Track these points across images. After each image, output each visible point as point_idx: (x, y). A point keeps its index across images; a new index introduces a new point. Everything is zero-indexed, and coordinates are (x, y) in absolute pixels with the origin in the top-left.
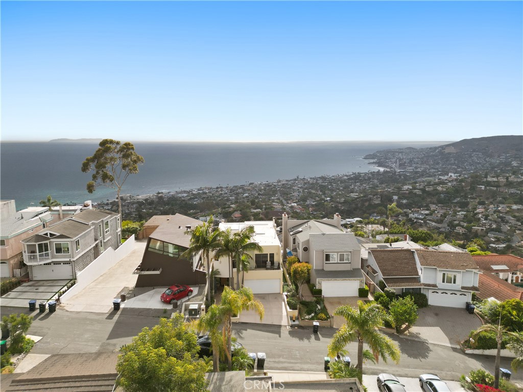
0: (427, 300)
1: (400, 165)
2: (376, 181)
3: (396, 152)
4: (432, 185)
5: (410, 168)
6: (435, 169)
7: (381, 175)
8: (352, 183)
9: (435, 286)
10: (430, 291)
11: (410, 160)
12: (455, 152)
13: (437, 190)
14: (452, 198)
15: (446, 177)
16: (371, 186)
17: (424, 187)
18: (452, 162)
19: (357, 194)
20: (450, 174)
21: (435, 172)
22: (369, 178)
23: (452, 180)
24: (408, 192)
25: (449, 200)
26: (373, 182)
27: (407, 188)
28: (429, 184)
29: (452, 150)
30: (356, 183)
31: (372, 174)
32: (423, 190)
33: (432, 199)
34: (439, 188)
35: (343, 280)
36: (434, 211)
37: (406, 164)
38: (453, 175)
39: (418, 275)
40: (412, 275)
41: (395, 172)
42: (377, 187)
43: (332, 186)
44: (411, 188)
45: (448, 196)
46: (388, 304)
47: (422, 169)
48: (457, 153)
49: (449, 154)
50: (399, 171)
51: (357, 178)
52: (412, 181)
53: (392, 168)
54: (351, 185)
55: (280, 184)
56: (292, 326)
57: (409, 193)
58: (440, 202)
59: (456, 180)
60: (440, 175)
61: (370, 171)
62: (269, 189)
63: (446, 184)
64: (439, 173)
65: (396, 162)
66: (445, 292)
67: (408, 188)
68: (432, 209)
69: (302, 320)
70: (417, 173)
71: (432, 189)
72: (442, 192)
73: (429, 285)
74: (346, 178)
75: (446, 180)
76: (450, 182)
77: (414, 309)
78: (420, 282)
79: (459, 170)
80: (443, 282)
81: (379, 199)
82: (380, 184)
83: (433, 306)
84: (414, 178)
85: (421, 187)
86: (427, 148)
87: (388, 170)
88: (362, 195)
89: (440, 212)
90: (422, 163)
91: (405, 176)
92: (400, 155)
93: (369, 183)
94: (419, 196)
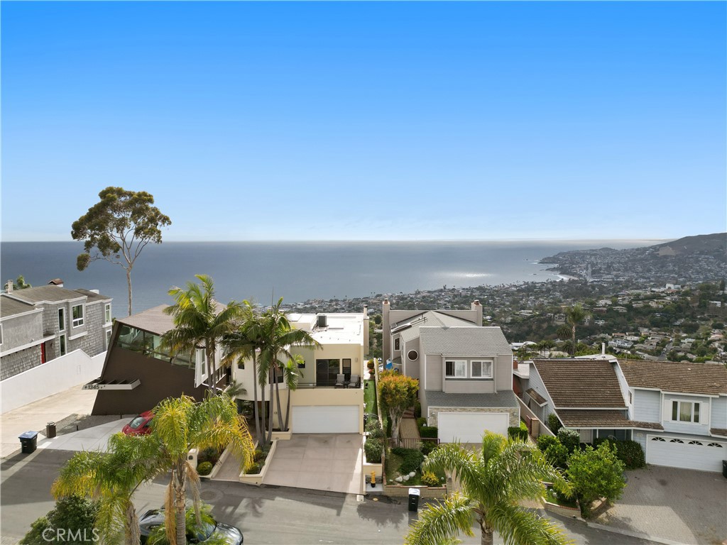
0: (642, 455)
1: (593, 273)
2: (558, 294)
3: (587, 254)
4: (642, 300)
5: (608, 276)
6: (646, 278)
7: (565, 285)
8: (523, 296)
9: (658, 426)
10: (649, 437)
11: (608, 266)
12: (674, 254)
13: (649, 306)
14: (673, 319)
15: (662, 289)
16: (551, 301)
17: (631, 302)
18: (671, 268)
19: (531, 311)
20: (668, 285)
21: (645, 282)
22: (548, 290)
23: (672, 293)
24: (605, 309)
25: (668, 321)
26: (554, 295)
27: (603, 303)
28: (637, 298)
29: (670, 251)
30: (528, 296)
31: (553, 284)
32: (629, 307)
33: (643, 319)
34: (653, 304)
35: (478, 411)
36: (646, 338)
37: (602, 272)
38: (672, 286)
39: (624, 406)
40: (613, 406)
41: (586, 282)
42: (560, 301)
43: (494, 300)
44: (610, 303)
45: (666, 316)
46: (565, 458)
47: (626, 278)
48: (677, 255)
49: (666, 257)
50: (591, 280)
51: (530, 289)
52: (612, 294)
53: (581, 276)
54: (522, 299)
55: (419, 296)
56: (368, 496)
57: (607, 311)
58: (655, 324)
59: (678, 293)
60: (653, 286)
61: (549, 281)
62: (403, 303)
63: (663, 298)
64: (652, 283)
65: (587, 269)
66: (677, 438)
67: (606, 304)
68: (643, 334)
69: (389, 483)
70: (618, 283)
71: (642, 305)
72: (658, 310)
73: (646, 425)
74: (515, 289)
75: (663, 292)
76: (668, 295)
77: (617, 469)
78: (628, 418)
79: (681, 280)
80: (674, 418)
81: (563, 319)
82: (564, 298)
83: (654, 466)
84: (614, 290)
85: (626, 302)
86: (633, 249)
87: (576, 279)
88: (537, 313)
89: (654, 339)
90: (626, 270)
91: (601, 287)
92: (593, 258)
93: (547, 297)
94: (624, 315)
